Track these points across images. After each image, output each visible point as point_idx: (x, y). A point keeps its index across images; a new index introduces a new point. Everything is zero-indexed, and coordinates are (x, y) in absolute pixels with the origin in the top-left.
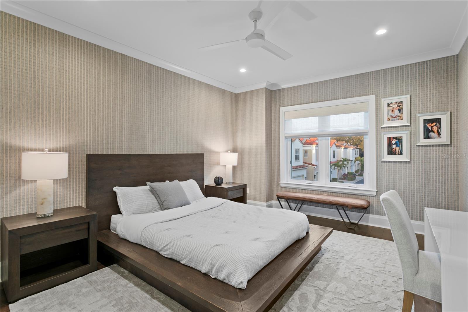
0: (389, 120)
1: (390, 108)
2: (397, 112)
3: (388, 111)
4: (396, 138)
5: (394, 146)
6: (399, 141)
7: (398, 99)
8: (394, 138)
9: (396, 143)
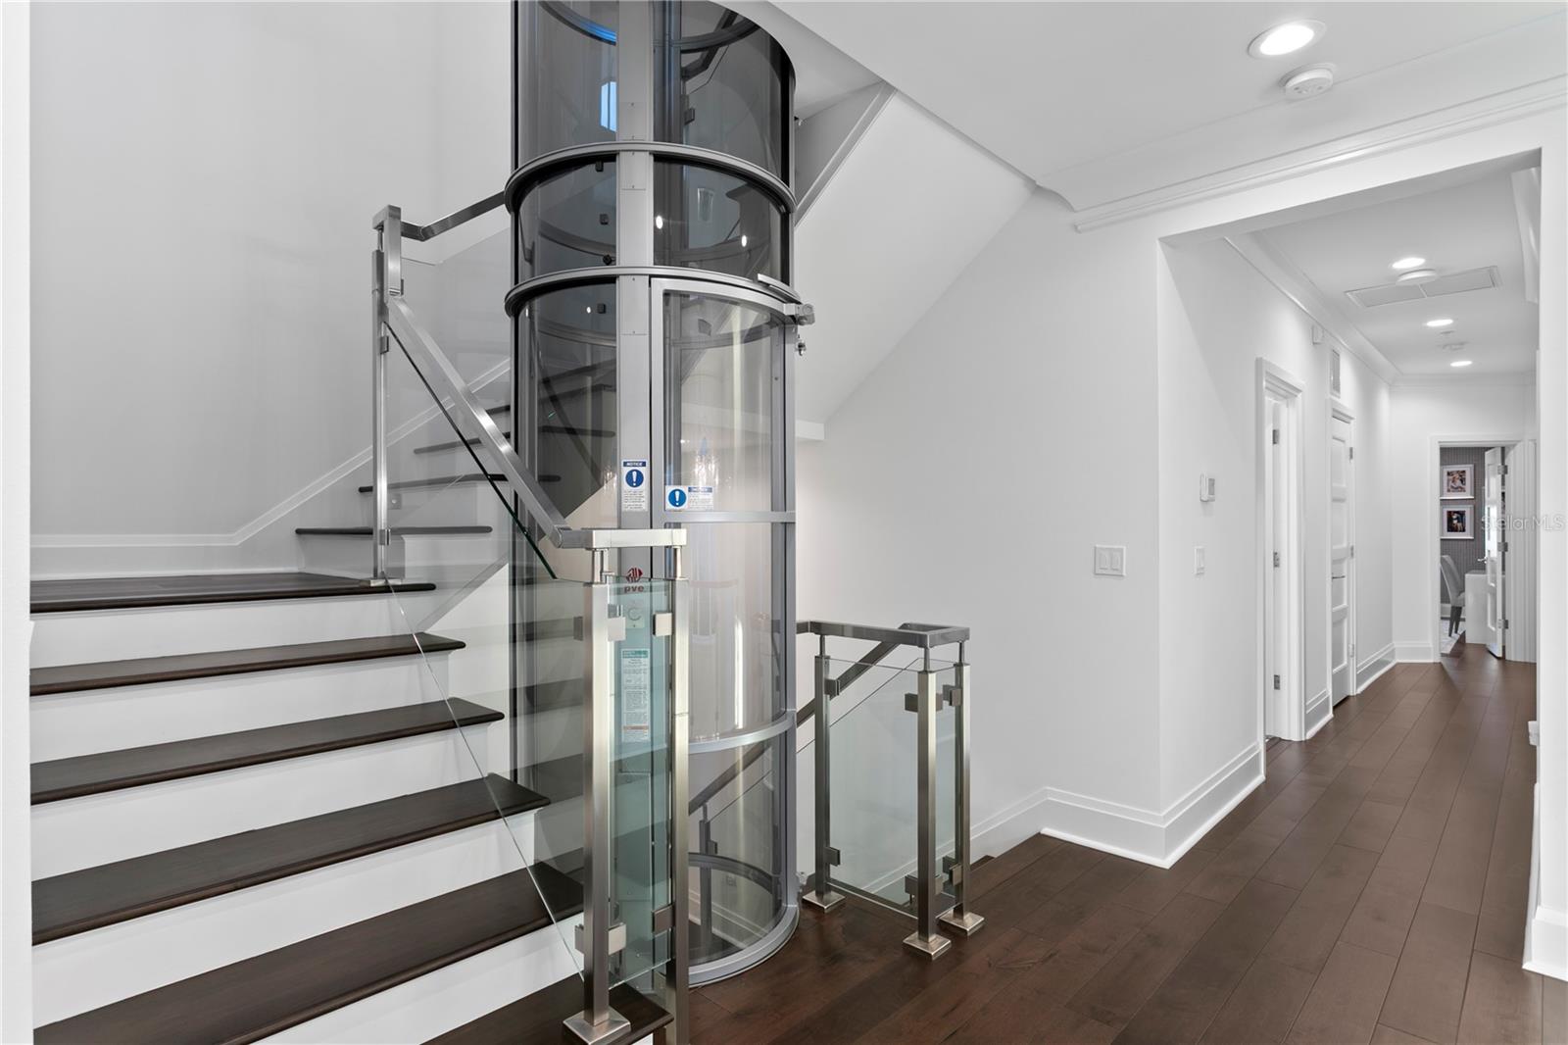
0: (1449, 491)
1: (1451, 477)
2: (1458, 483)
3: (1448, 480)
4: (1457, 512)
5: (1455, 522)
6: (1461, 514)
7: (1460, 468)
8: (1455, 512)
9: (1458, 518)
